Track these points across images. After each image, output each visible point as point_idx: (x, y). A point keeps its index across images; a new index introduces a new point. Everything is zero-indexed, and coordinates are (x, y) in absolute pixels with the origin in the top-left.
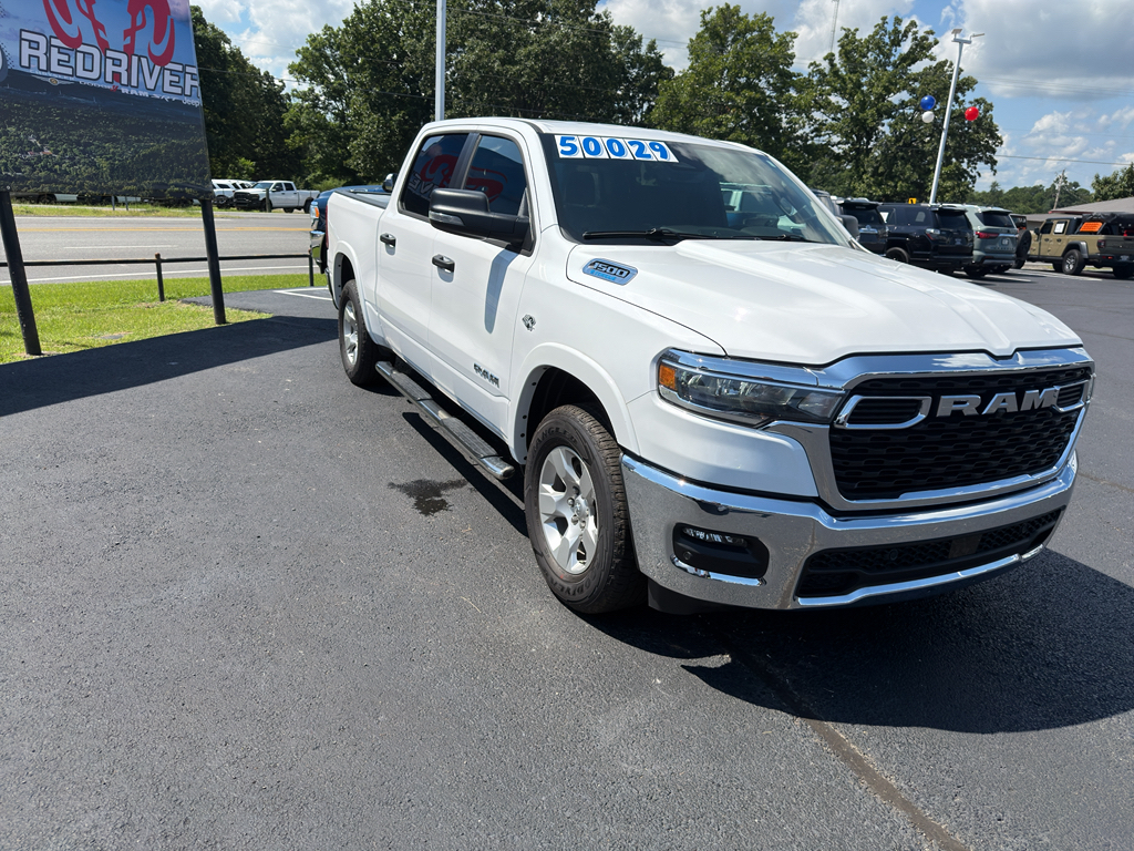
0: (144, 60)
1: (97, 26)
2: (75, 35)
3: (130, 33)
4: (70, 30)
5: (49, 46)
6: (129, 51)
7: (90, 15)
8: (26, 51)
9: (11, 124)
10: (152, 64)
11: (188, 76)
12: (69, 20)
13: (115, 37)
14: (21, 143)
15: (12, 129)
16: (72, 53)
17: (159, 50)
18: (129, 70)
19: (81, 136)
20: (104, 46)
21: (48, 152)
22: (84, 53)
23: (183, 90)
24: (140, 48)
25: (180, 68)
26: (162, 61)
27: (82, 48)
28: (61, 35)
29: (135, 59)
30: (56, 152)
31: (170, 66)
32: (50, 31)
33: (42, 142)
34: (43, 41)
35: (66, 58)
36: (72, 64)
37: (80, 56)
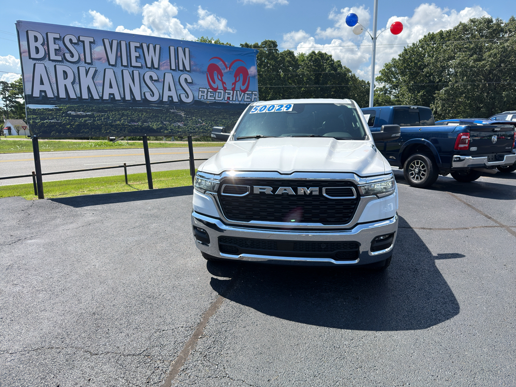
0: (238, 92)
1: (224, 83)
2: (216, 87)
3: (234, 84)
4: (214, 86)
5: (208, 91)
6: (233, 89)
7: (222, 80)
8: (200, 94)
9: (193, 116)
10: (241, 92)
11: (253, 95)
12: (214, 82)
13: (229, 86)
14: (196, 122)
15: (194, 118)
16: (215, 93)
17: (243, 88)
18: (233, 96)
19: (215, 118)
20: (225, 89)
21: (204, 124)
23: (251, 100)
24: (237, 88)
25: (251, 92)
26: (244, 91)
27: (218, 91)
28: (211, 87)
29: (235, 92)
30: (207, 124)
31: (247, 92)
32: (208, 87)
33: (203, 121)
34: (206, 90)
35: (212, 94)
36: (214, 96)
37: (217, 93)
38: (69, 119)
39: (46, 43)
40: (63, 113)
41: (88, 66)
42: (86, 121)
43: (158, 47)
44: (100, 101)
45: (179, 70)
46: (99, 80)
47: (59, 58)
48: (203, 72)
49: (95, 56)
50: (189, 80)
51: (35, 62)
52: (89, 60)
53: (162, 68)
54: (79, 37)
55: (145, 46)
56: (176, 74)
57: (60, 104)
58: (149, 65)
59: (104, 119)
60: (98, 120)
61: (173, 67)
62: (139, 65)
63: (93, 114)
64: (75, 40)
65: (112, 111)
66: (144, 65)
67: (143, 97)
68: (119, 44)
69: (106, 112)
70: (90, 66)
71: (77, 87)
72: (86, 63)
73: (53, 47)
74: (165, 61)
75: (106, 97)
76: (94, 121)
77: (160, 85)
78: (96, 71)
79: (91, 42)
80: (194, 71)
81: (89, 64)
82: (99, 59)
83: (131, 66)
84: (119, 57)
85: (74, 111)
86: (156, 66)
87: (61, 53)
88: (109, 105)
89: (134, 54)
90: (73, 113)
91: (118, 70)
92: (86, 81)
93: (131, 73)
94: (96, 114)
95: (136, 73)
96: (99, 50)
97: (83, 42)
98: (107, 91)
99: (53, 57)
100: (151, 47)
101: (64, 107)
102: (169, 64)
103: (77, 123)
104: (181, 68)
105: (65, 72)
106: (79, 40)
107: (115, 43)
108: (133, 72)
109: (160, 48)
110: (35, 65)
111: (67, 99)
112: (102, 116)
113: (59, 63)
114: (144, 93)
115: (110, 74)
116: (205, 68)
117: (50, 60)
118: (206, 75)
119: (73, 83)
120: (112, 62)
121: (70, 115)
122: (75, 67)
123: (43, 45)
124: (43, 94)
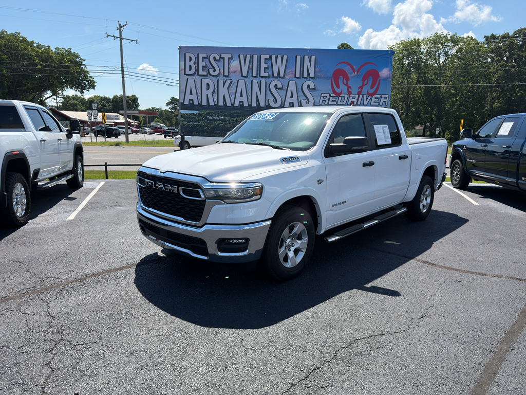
0: (365, 96)
1: (349, 87)
2: (340, 92)
3: (361, 87)
4: (338, 91)
5: (330, 96)
6: (359, 94)
7: (347, 85)
8: (322, 99)
10: (368, 96)
11: (383, 98)
12: (338, 87)
13: (355, 89)
16: (337, 98)
17: (371, 91)
18: (358, 100)
20: (350, 93)
22: (342, 97)
23: (380, 103)
25: (380, 96)
26: (372, 95)
27: (342, 95)
28: (334, 92)
29: (361, 96)
31: (375, 96)
32: (331, 92)
34: (328, 96)
35: (335, 99)
36: (337, 101)
37: (340, 98)
38: (207, 122)
39: (196, 62)
40: (203, 117)
41: (225, 79)
42: (219, 124)
43: (285, 57)
44: (232, 107)
45: (303, 77)
46: (233, 90)
47: (205, 73)
48: (327, 78)
49: (231, 70)
50: (312, 86)
51: (188, 77)
52: (226, 74)
53: (287, 77)
54: (221, 55)
55: (273, 57)
56: (300, 82)
57: (202, 110)
58: (275, 75)
59: (233, 123)
60: (228, 123)
61: (298, 75)
62: (267, 75)
63: (225, 118)
64: (217, 58)
65: (240, 116)
66: (271, 74)
67: (267, 104)
68: (252, 58)
69: (235, 117)
70: (227, 78)
71: (215, 96)
72: (224, 76)
73: (201, 64)
74: (290, 70)
75: (237, 104)
76: (225, 124)
77: (283, 93)
78: (231, 82)
79: (229, 58)
80: (318, 77)
81: (226, 76)
82: (235, 72)
83: (260, 76)
84: (250, 69)
85: (212, 115)
86: (282, 75)
87: (207, 69)
88: (238, 111)
89: (263, 65)
90: (210, 117)
91: (248, 81)
92: (223, 91)
93: (259, 82)
94: (227, 119)
95: (263, 83)
96: (235, 64)
97: (224, 58)
98: (238, 99)
99: (201, 72)
100: (279, 57)
101: (204, 112)
102: (294, 72)
103: (212, 126)
104: (305, 75)
105: (208, 84)
106: (220, 57)
107: (248, 57)
108: (261, 81)
109: (287, 58)
110: (188, 79)
111: (207, 106)
112: (232, 120)
113: (204, 77)
114: (268, 100)
115: (242, 84)
116: (330, 74)
117: (198, 75)
118: (330, 80)
119: (213, 93)
120: (245, 74)
121: (208, 119)
122: (215, 80)
123: (194, 63)
124: (191, 102)
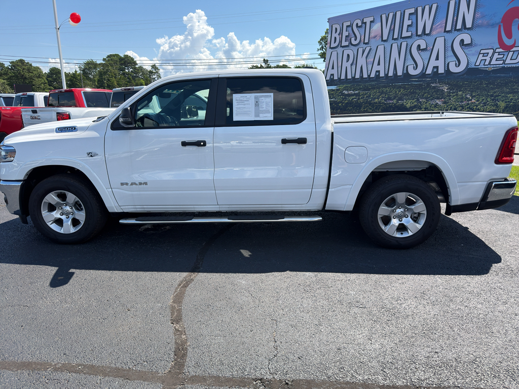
2: (512, 43)
4: (509, 42)
5: (494, 52)
8: (481, 57)
9: (460, 91)
14: (462, 98)
15: (460, 93)
16: (506, 53)
19: (495, 92)
21: (473, 101)
22: (514, 51)
27: (514, 49)
30: (477, 101)
32: (497, 45)
33: (473, 97)
34: (491, 52)
35: (502, 56)
36: (504, 59)
37: (511, 53)
38: (342, 98)
39: (341, 33)
40: (340, 93)
41: (365, 46)
42: (353, 99)
43: (434, 6)
44: (368, 79)
45: (456, 30)
46: (371, 59)
47: (347, 43)
48: (493, 26)
49: (372, 35)
50: (467, 41)
51: (332, 50)
52: (366, 41)
53: (434, 33)
54: (363, 20)
55: (420, 10)
56: (449, 37)
57: (340, 85)
58: (420, 33)
59: (366, 97)
60: (362, 98)
61: (449, 28)
62: (409, 34)
63: (359, 93)
64: (360, 24)
65: (374, 89)
66: (414, 33)
67: (405, 72)
68: (395, 16)
69: (369, 90)
70: (367, 46)
71: (354, 67)
72: (364, 43)
73: (345, 33)
74: (440, 22)
75: (373, 75)
76: (359, 99)
77: (426, 55)
78: (370, 49)
79: (371, 22)
80: (478, 26)
81: (366, 44)
82: (375, 37)
83: (401, 38)
84: (392, 30)
85: (347, 90)
86: (427, 31)
87: (349, 38)
88: (373, 83)
89: (407, 22)
90: (346, 92)
91: (388, 45)
92: (361, 61)
93: (399, 45)
94: (362, 92)
95: (404, 45)
96: (377, 27)
97: (365, 23)
98: (376, 68)
99: (344, 43)
100: (427, 8)
101: (341, 87)
102: (444, 25)
103: (346, 102)
104: (459, 26)
105: (348, 56)
106: (363, 23)
107: (391, 15)
108: (401, 44)
109: (437, 6)
110: (332, 53)
111: (345, 80)
112: (365, 95)
113: (346, 48)
114: (407, 67)
115: (381, 49)
116: (498, 18)
117: (341, 46)
118: (497, 28)
119: (352, 65)
120: (385, 38)
121: (343, 94)
122: (355, 49)
123: (339, 34)
124: (332, 77)
